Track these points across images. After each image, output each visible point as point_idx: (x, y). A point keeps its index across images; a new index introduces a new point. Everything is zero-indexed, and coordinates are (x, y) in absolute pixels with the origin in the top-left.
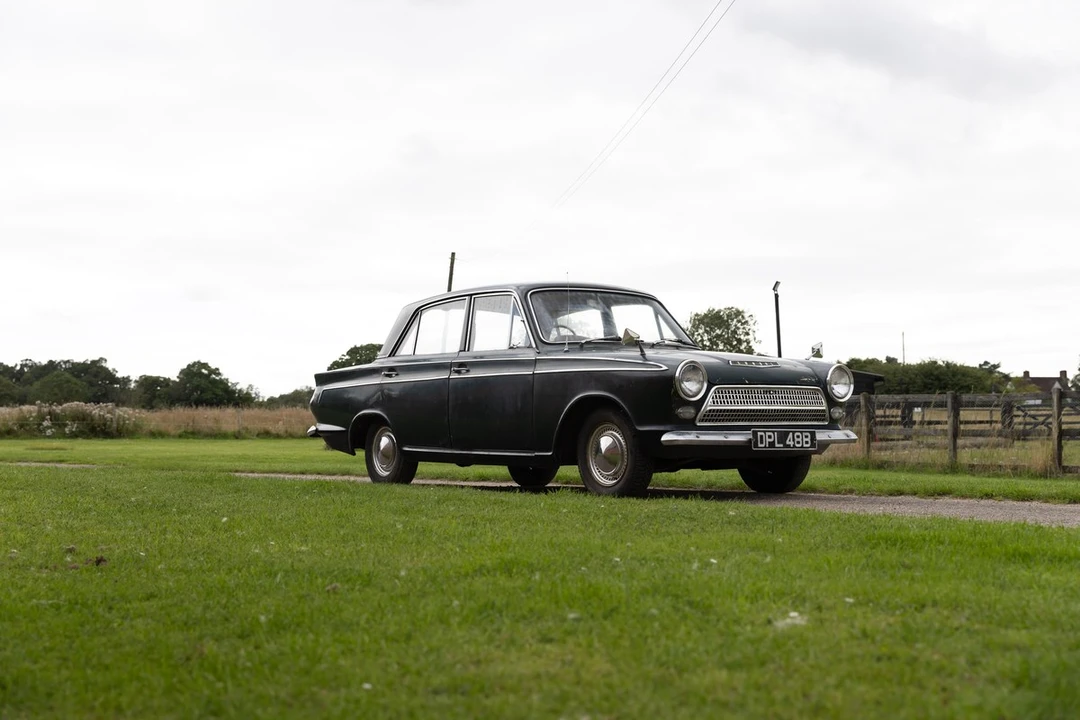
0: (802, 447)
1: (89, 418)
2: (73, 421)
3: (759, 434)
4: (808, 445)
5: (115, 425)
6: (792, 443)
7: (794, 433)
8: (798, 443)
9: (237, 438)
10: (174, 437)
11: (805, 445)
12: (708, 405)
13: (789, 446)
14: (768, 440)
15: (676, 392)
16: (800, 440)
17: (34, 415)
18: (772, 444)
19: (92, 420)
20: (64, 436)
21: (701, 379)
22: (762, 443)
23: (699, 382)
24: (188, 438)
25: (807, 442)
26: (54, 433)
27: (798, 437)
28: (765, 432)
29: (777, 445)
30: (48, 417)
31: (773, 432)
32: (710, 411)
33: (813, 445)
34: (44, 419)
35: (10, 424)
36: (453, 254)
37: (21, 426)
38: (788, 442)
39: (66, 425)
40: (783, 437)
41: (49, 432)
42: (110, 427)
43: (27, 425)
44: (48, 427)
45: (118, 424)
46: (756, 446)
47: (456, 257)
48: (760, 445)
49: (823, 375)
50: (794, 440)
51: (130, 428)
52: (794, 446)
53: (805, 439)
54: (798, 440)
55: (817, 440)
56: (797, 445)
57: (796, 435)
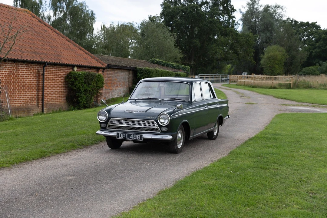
0: (136, 139)
3: (119, 134)
6: (132, 138)
8: (135, 138)
11: (137, 139)
12: (109, 124)
13: (131, 139)
14: (123, 136)
16: (136, 137)
22: (120, 136)
25: (138, 138)
27: (135, 136)
28: (122, 134)
29: (126, 138)
31: (125, 134)
33: (141, 139)
38: (131, 137)
40: (129, 136)
46: (118, 137)
48: (119, 137)
50: (133, 137)
52: (133, 139)
53: (138, 137)
54: (135, 137)
55: (143, 138)
56: (134, 139)
57: (134, 135)
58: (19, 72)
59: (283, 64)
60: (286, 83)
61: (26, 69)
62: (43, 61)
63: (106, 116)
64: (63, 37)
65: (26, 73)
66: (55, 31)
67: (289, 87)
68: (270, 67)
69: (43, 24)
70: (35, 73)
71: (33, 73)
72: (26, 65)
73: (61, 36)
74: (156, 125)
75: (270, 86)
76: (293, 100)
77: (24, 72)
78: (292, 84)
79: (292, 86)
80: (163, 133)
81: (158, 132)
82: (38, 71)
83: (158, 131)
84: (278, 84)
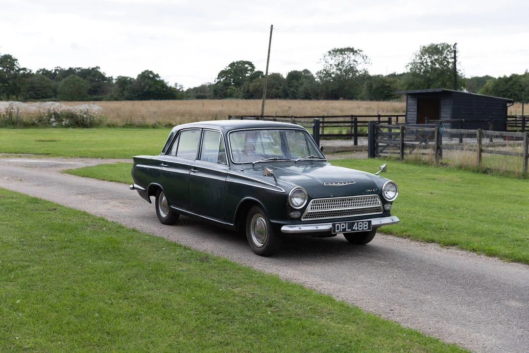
0: (363, 230)
1: (75, 117)
2: (67, 118)
3: (336, 225)
5: (89, 121)
6: (356, 228)
7: (358, 222)
8: (360, 228)
9: (154, 128)
10: (120, 127)
11: (364, 229)
12: (309, 210)
13: (355, 230)
14: (342, 228)
15: (289, 205)
16: (362, 226)
17: (46, 115)
18: (344, 230)
19: (77, 118)
20: (62, 126)
21: (304, 197)
22: (338, 229)
23: (302, 199)
24: (128, 128)
25: (366, 227)
26: (57, 125)
28: (340, 224)
29: (347, 230)
30: (53, 116)
31: (345, 223)
32: (309, 213)
33: (369, 228)
34: (51, 117)
35: (34, 120)
36: (272, 26)
37: (40, 121)
38: (354, 228)
39: (63, 121)
40: (351, 226)
41: (54, 124)
42: (86, 122)
43: (43, 120)
44: (54, 122)
45: (90, 120)
46: (334, 232)
47: (273, 27)
48: (336, 231)
49: (381, 186)
50: (358, 226)
51: (97, 122)
52: (358, 230)
53: (364, 226)
54: (360, 226)
55: (372, 225)
56: (359, 229)
74: (379, 202)
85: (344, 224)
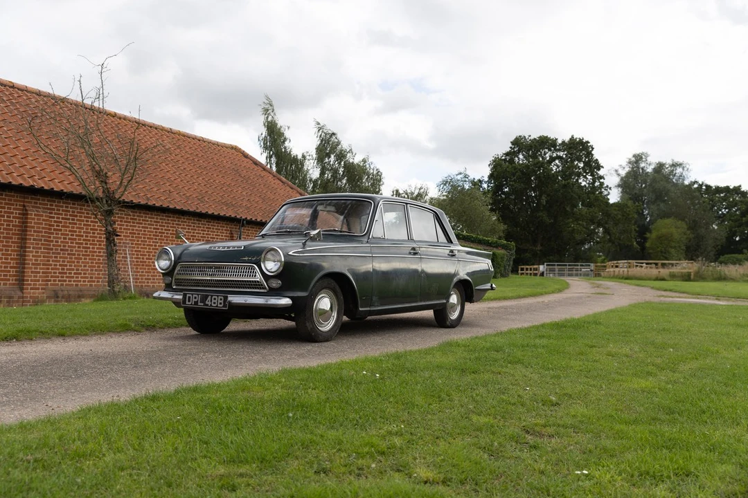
0: (217, 306)
3: (188, 295)
4: (221, 306)
6: (209, 303)
7: (212, 296)
8: (215, 303)
11: (219, 305)
13: (207, 305)
14: (194, 300)
16: (216, 301)
18: (196, 303)
22: (189, 301)
27: (215, 299)
28: (192, 294)
29: (199, 304)
31: (198, 295)
33: (225, 306)
38: (207, 303)
40: (204, 299)
46: (184, 302)
48: (187, 303)
50: (211, 301)
52: (211, 305)
53: (219, 301)
54: (214, 301)
55: (230, 302)
56: (213, 305)
57: (213, 297)
58: (194, 233)
59: (684, 248)
60: (682, 273)
61: (207, 228)
62: (238, 217)
63: (170, 260)
64: (292, 188)
65: (207, 234)
66: (278, 179)
67: (687, 278)
68: (662, 252)
69: (260, 168)
70: (225, 236)
71: (222, 236)
72: (207, 222)
73: (288, 185)
74: (257, 274)
75: (654, 277)
76: (684, 293)
77: (203, 234)
78: (692, 274)
79: (692, 277)
80: (273, 292)
81: (263, 291)
82: (232, 234)
83: (263, 288)
84: (668, 273)
85: (196, 296)
